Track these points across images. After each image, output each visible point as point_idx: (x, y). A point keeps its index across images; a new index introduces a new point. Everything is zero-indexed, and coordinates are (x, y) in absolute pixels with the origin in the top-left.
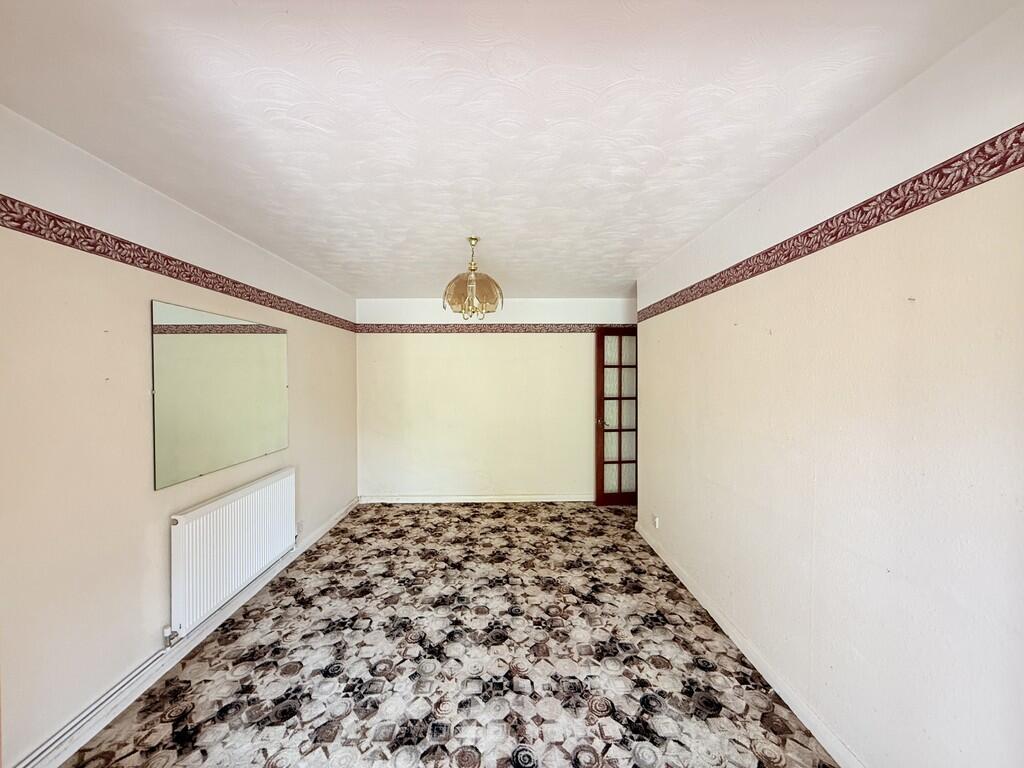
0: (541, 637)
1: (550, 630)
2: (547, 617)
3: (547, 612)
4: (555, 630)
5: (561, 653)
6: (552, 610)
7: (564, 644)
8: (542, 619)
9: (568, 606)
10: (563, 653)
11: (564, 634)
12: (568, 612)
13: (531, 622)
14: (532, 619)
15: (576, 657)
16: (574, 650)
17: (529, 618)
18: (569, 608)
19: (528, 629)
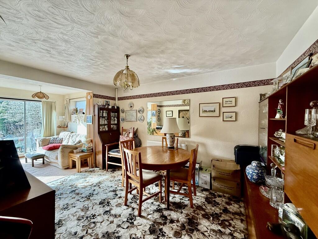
0: (88, 213)
1: (87, 217)
2: (92, 221)
3: (94, 223)
4: (85, 219)
5: (77, 213)
6: (93, 225)
7: (77, 216)
8: (94, 218)
9: (87, 233)
10: (76, 214)
11: (80, 220)
12: (84, 230)
13: (97, 214)
14: (98, 216)
15: (70, 215)
16: (72, 217)
17: (99, 215)
18: (85, 232)
19: (95, 211)
